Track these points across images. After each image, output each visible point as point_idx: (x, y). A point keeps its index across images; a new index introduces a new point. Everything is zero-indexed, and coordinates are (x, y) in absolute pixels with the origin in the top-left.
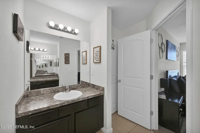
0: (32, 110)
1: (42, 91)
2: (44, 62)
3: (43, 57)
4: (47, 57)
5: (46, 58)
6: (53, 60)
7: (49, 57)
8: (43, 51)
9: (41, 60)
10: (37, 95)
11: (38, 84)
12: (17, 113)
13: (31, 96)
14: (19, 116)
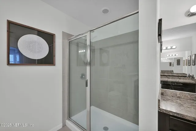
0: (174, 111)
1: (178, 94)
2: (169, 61)
3: (169, 55)
4: (174, 55)
5: (172, 56)
6: (182, 58)
7: (177, 55)
8: (166, 49)
9: (166, 58)
10: (173, 97)
11: (173, 84)
12: (159, 107)
13: (165, 95)
14: (161, 110)
